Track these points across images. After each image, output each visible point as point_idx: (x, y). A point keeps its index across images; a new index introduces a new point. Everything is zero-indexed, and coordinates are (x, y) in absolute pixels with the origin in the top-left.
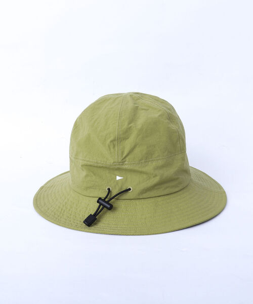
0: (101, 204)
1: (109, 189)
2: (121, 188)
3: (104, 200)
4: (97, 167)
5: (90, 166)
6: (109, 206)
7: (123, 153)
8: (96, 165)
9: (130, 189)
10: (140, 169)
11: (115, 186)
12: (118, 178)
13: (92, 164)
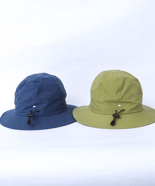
0: (114, 116)
1: (116, 110)
2: (121, 109)
3: (115, 114)
4: (110, 101)
5: (107, 101)
6: (118, 116)
7: (121, 95)
8: (110, 100)
9: (125, 110)
10: (129, 101)
11: (118, 109)
12: (119, 105)
13: (108, 100)
